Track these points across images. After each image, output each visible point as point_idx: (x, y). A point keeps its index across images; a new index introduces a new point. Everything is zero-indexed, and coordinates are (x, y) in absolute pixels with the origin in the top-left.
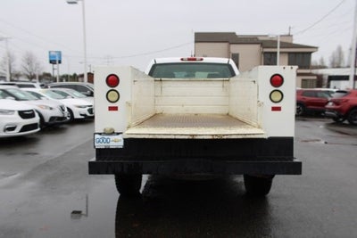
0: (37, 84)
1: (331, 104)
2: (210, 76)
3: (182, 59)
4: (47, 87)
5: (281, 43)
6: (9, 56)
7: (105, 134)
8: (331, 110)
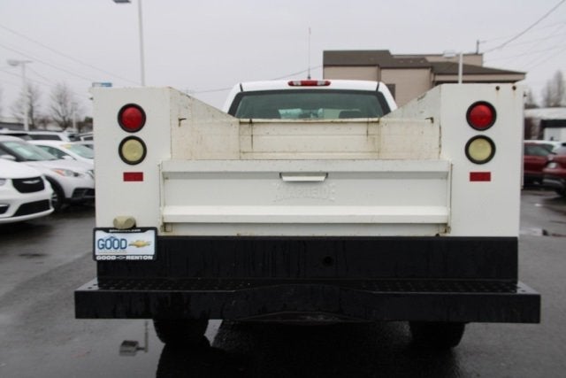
0: (64, 135)
1: (553, 165)
2: (343, 115)
3: (291, 84)
4: (78, 139)
5: (465, 66)
6: (30, 91)
7: (115, 230)
8: (553, 176)
